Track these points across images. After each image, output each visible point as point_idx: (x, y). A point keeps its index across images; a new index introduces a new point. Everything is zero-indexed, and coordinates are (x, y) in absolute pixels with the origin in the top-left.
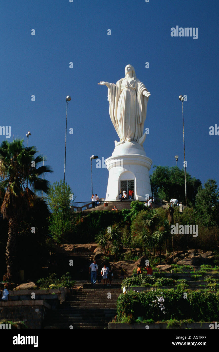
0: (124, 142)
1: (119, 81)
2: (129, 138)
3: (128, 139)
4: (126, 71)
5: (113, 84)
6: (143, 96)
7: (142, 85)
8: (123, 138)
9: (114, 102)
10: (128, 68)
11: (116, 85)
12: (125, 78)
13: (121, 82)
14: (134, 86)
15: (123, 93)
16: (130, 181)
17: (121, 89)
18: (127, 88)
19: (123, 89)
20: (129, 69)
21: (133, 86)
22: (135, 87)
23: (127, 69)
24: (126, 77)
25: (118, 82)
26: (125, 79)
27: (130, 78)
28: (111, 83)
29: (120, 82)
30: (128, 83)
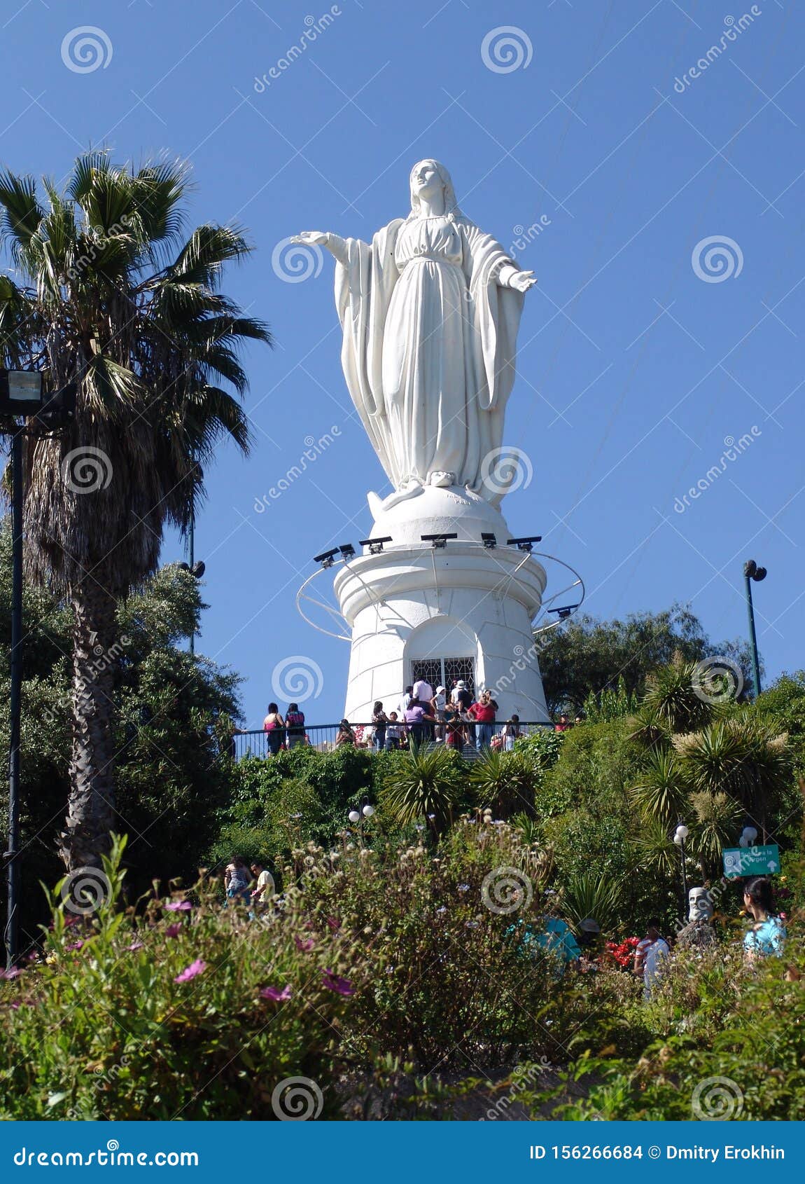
0: (418, 492)
1: (384, 231)
2: (440, 473)
3: (439, 478)
4: (415, 186)
5: (358, 241)
6: (499, 291)
7: (492, 243)
8: (410, 473)
9: (364, 318)
10: (425, 170)
11: (372, 247)
12: (411, 215)
13: (394, 235)
14: (454, 249)
15: (409, 278)
16: (456, 662)
17: (398, 261)
18: (424, 255)
19: (407, 262)
20: (428, 175)
21: (451, 246)
22: (460, 255)
23: (422, 176)
24: (417, 214)
25: (381, 236)
26: (412, 219)
27: (434, 214)
28: (349, 241)
29: (389, 234)
30: (428, 238)
